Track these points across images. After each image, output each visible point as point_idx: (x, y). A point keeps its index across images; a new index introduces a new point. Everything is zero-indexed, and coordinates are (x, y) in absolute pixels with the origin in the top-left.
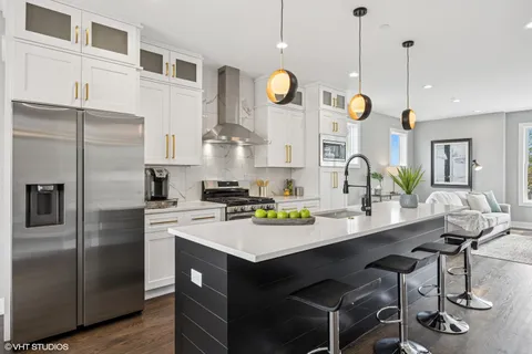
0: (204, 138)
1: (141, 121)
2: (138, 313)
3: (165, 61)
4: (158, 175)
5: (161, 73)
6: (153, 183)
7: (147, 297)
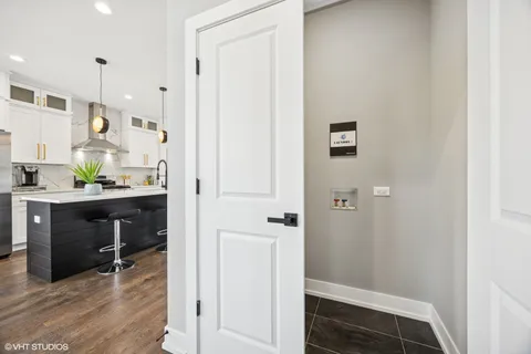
0: (74, 148)
1: (9, 134)
2: (7, 256)
3: (35, 95)
4: (27, 170)
5: (33, 102)
6: (24, 176)
7: (14, 250)
